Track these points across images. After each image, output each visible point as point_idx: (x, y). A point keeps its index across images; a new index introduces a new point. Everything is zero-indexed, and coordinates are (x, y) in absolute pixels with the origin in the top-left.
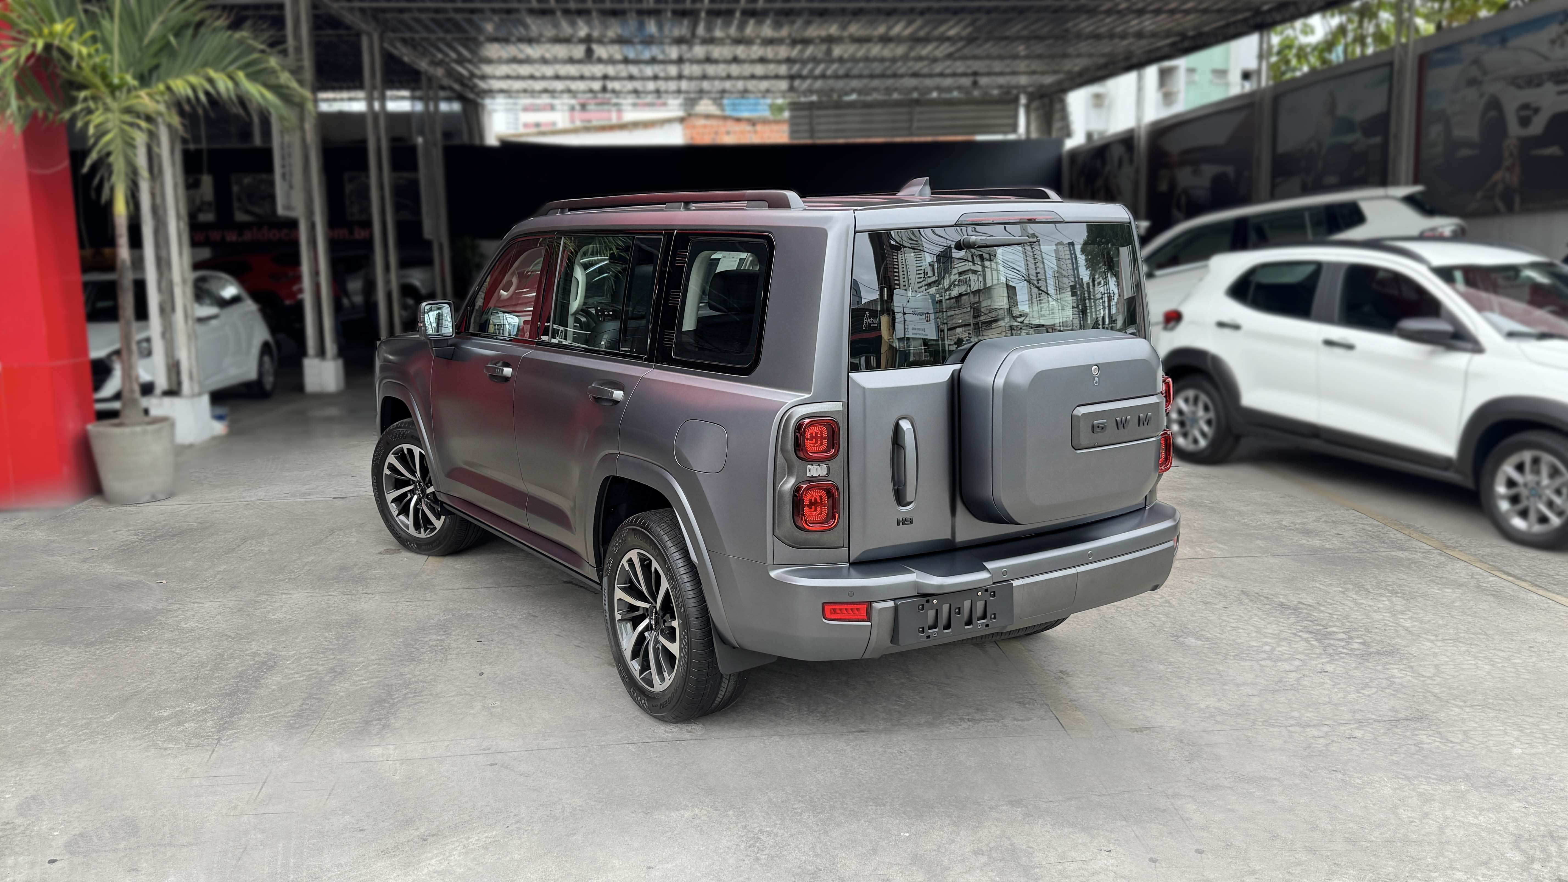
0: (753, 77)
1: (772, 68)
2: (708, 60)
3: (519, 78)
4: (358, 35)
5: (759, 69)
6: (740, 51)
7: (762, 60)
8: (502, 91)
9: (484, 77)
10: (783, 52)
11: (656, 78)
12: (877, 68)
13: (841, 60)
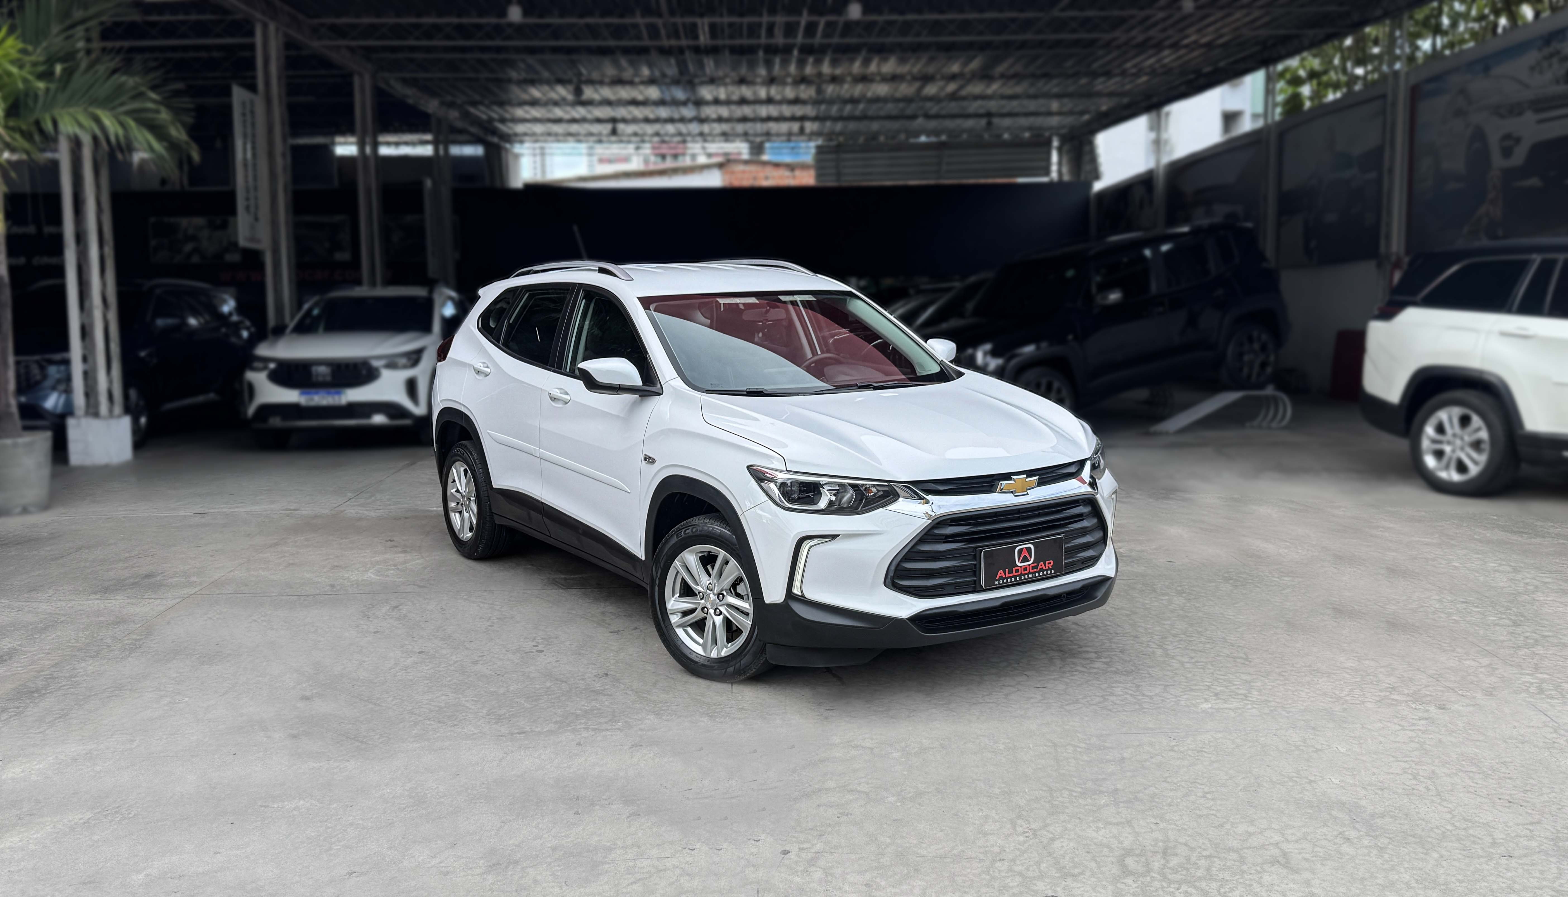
0: (769, 119)
1: (787, 110)
2: (717, 102)
3: (536, 120)
4: (350, 75)
5: (772, 110)
6: (746, 92)
7: (769, 101)
8: (525, 134)
9: (503, 120)
10: (789, 92)
11: (671, 120)
12: (890, 108)
13: (853, 101)
